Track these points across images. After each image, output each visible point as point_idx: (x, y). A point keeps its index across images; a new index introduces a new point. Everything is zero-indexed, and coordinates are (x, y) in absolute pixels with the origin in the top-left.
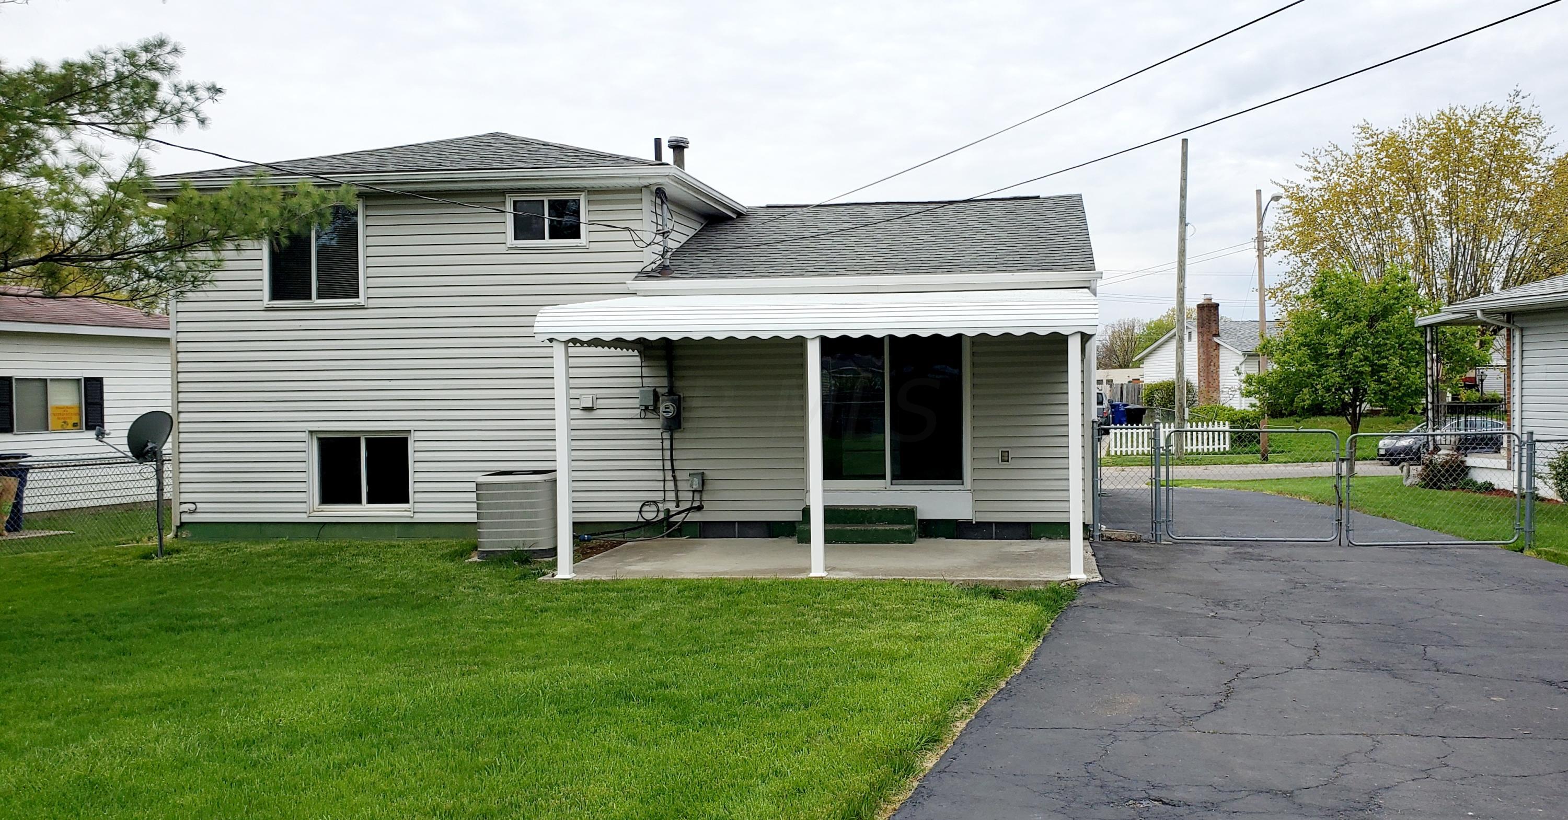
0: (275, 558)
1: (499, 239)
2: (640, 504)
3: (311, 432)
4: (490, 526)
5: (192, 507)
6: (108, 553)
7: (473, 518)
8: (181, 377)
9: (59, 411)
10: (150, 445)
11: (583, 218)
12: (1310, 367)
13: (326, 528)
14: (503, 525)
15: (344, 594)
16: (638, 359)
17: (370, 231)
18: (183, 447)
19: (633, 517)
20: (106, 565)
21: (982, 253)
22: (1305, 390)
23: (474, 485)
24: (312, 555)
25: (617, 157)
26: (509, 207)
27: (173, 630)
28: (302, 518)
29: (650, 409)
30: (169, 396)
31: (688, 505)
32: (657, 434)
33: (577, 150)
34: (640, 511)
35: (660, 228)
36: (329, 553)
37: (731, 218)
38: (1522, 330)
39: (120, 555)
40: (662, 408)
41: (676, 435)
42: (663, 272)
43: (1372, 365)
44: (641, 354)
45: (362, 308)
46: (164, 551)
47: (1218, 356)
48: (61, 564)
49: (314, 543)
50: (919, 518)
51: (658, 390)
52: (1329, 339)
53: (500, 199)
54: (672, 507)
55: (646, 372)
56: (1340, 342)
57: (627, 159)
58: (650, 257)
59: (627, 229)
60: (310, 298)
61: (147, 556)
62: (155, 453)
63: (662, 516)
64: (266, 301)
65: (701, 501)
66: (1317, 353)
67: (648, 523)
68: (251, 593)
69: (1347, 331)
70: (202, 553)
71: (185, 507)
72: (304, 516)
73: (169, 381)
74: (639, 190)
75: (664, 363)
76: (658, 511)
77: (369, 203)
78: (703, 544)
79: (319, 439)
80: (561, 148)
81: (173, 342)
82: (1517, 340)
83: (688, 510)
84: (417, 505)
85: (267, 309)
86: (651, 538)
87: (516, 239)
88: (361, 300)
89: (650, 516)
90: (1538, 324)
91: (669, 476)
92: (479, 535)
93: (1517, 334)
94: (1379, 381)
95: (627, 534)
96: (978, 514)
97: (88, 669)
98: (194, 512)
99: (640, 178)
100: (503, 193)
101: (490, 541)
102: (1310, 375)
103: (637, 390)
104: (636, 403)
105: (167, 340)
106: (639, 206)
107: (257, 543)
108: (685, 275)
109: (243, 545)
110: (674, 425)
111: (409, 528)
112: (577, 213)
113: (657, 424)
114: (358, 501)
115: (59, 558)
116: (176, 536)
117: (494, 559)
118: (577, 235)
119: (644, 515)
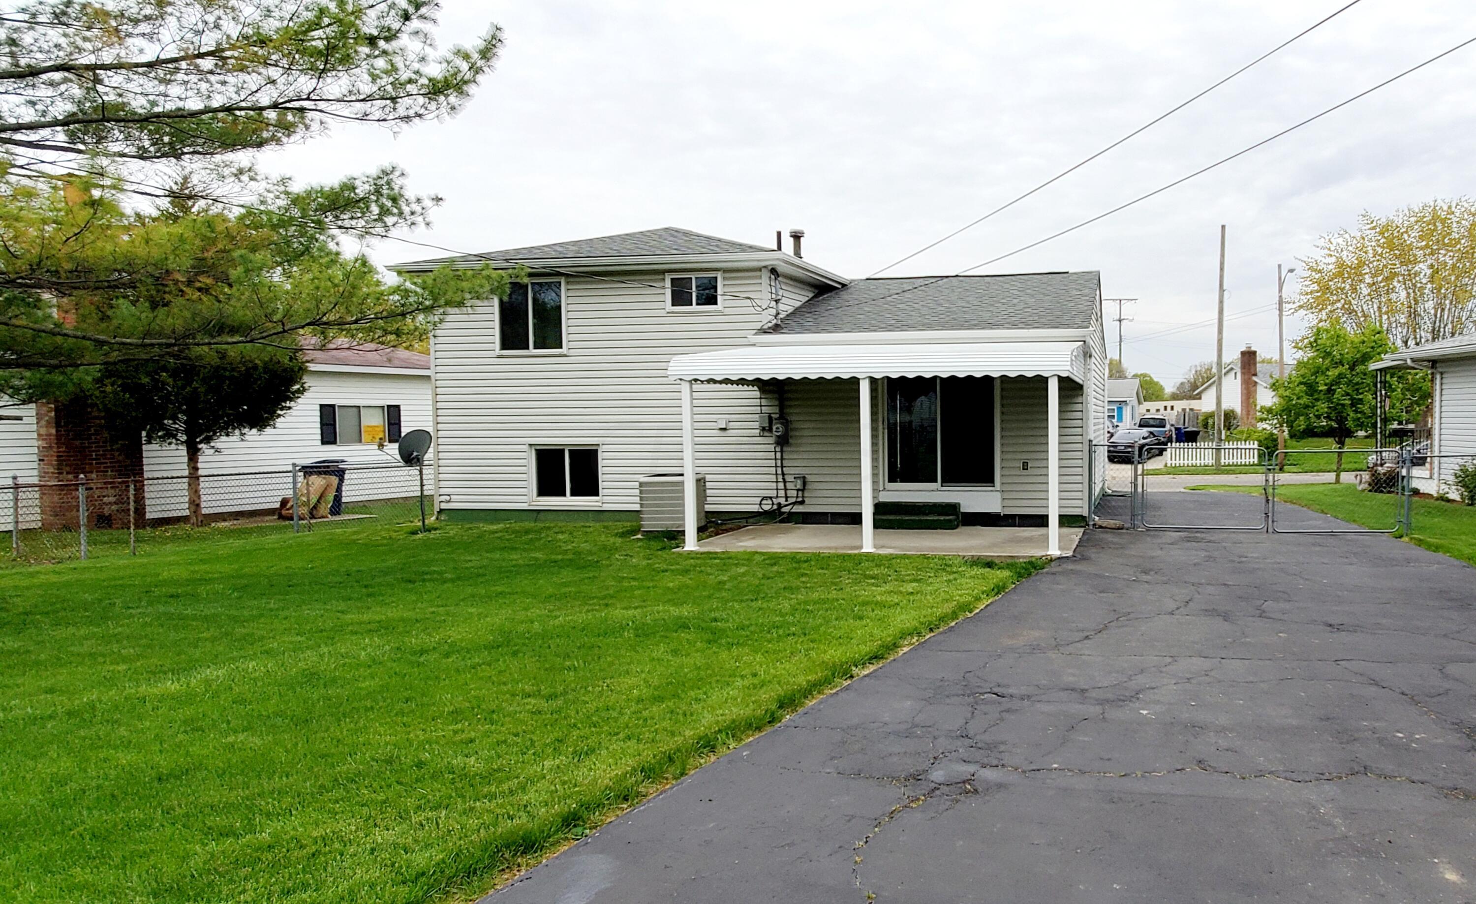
0: (500, 534)
1: (661, 305)
2: (760, 499)
3: (531, 445)
4: (649, 513)
5: (448, 498)
6: (388, 530)
7: (637, 507)
8: (439, 405)
9: (369, 429)
10: (415, 454)
11: (719, 291)
12: (1305, 400)
13: (542, 514)
14: (657, 512)
15: (536, 559)
16: (758, 394)
17: (570, 300)
18: (441, 455)
19: (755, 508)
20: (384, 538)
21: (1012, 314)
22: (1301, 418)
23: (637, 484)
24: (527, 532)
25: (745, 245)
26: (668, 284)
27: (410, 581)
28: (524, 506)
29: (766, 430)
30: (431, 418)
31: (794, 500)
32: (772, 447)
33: (719, 240)
34: (760, 504)
35: (774, 296)
36: (539, 531)
37: (837, 288)
38: (1442, 373)
39: (396, 531)
40: (774, 428)
41: (785, 449)
42: (776, 329)
43: (1352, 399)
44: (760, 389)
45: (565, 356)
46: (427, 529)
47: (1255, 391)
48: (355, 537)
49: (532, 524)
50: (962, 510)
51: (773, 415)
52: (1320, 379)
53: (661, 277)
54: (782, 501)
55: (764, 402)
56: (1327, 381)
57: (751, 247)
58: (767, 319)
59: (749, 298)
60: (528, 348)
61: (414, 533)
62: (418, 460)
63: (775, 507)
64: (498, 351)
65: (803, 497)
66: (1311, 388)
67: (765, 513)
68: (473, 558)
69: (1333, 373)
70: (453, 531)
71: (443, 498)
72: (525, 505)
73: (431, 408)
74: (760, 269)
75: (776, 396)
76: (773, 504)
77: (569, 280)
78: (803, 528)
79: (536, 450)
80: (709, 238)
81: (433, 380)
82: (1438, 381)
83: (794, 504)
84: (605, 498)
85: (499, 357)
86: (766, 523)
87: (673, 305)
88: (564, 350)
89: (767, 508)
90: (1452, 369)
91: (780, 479)
92: (642, 519)
93: (1438, 377)
94: (1356, 412)
95: (751, 520)
96: (1005, 509)
97: (342, 606)
98: (449, 502)
99: (758, 261)
100: (664, 272)
101: (650, 524)
102: (1306, 407)
103: (757, 416)
104: (756, 425)
105: (429, 377)
106: (759, 281)
107: (492, 523)
108: (792, 331)
109: (481, 525)
110: (783, 442)
111: (599, 514)
112: (715, 288)
113: (771, 440)
114: (564, 495)
115: (355, 533)
116: (437, 519)
117: (651, 535)
118: (715, 303)
119: (763, 506)
